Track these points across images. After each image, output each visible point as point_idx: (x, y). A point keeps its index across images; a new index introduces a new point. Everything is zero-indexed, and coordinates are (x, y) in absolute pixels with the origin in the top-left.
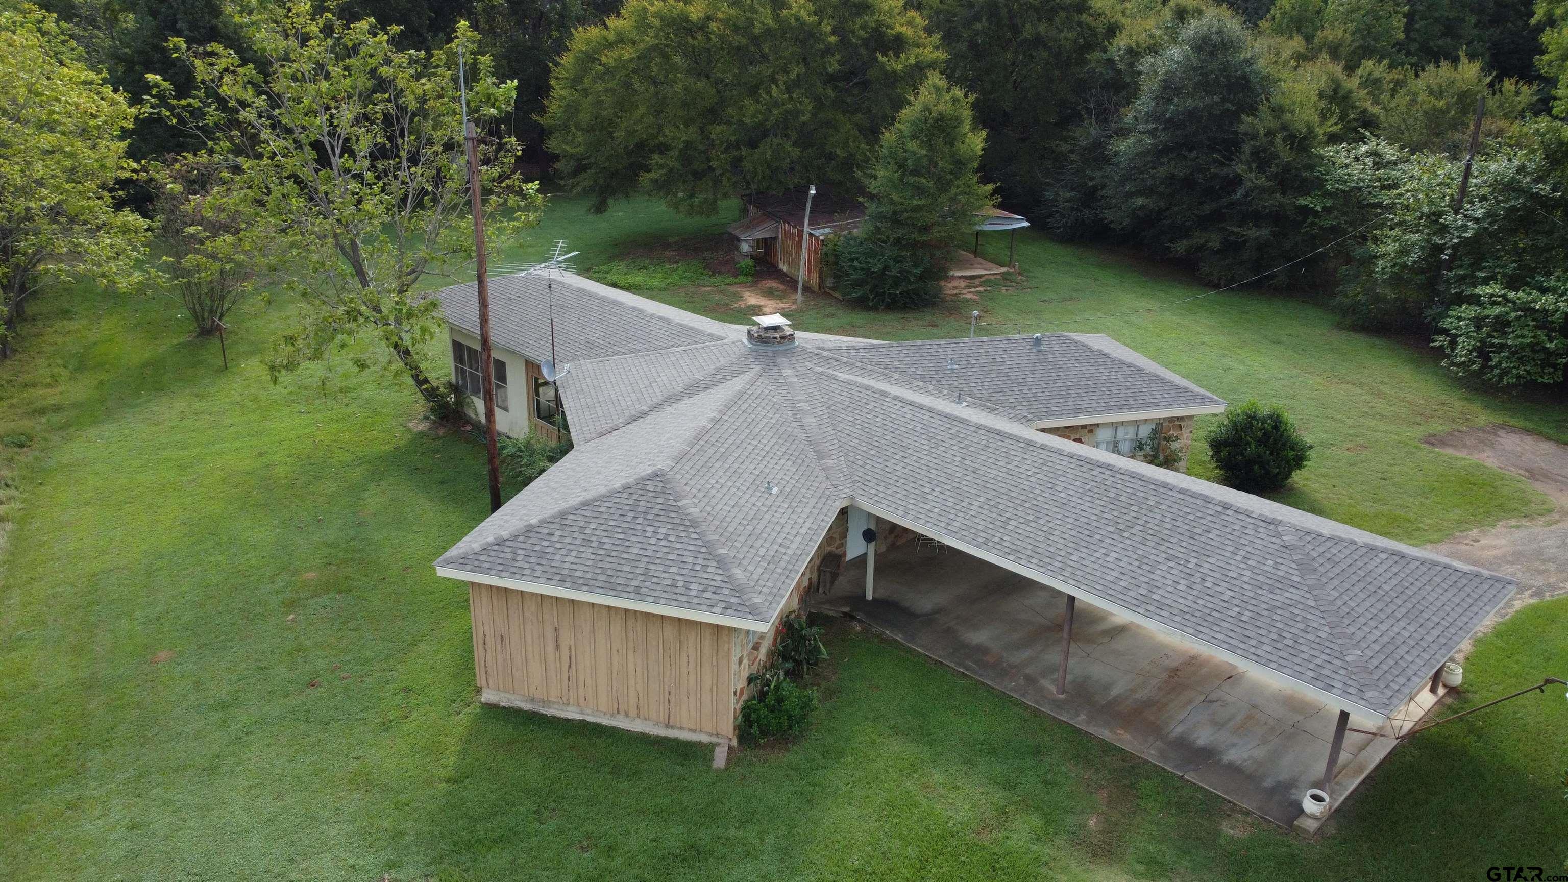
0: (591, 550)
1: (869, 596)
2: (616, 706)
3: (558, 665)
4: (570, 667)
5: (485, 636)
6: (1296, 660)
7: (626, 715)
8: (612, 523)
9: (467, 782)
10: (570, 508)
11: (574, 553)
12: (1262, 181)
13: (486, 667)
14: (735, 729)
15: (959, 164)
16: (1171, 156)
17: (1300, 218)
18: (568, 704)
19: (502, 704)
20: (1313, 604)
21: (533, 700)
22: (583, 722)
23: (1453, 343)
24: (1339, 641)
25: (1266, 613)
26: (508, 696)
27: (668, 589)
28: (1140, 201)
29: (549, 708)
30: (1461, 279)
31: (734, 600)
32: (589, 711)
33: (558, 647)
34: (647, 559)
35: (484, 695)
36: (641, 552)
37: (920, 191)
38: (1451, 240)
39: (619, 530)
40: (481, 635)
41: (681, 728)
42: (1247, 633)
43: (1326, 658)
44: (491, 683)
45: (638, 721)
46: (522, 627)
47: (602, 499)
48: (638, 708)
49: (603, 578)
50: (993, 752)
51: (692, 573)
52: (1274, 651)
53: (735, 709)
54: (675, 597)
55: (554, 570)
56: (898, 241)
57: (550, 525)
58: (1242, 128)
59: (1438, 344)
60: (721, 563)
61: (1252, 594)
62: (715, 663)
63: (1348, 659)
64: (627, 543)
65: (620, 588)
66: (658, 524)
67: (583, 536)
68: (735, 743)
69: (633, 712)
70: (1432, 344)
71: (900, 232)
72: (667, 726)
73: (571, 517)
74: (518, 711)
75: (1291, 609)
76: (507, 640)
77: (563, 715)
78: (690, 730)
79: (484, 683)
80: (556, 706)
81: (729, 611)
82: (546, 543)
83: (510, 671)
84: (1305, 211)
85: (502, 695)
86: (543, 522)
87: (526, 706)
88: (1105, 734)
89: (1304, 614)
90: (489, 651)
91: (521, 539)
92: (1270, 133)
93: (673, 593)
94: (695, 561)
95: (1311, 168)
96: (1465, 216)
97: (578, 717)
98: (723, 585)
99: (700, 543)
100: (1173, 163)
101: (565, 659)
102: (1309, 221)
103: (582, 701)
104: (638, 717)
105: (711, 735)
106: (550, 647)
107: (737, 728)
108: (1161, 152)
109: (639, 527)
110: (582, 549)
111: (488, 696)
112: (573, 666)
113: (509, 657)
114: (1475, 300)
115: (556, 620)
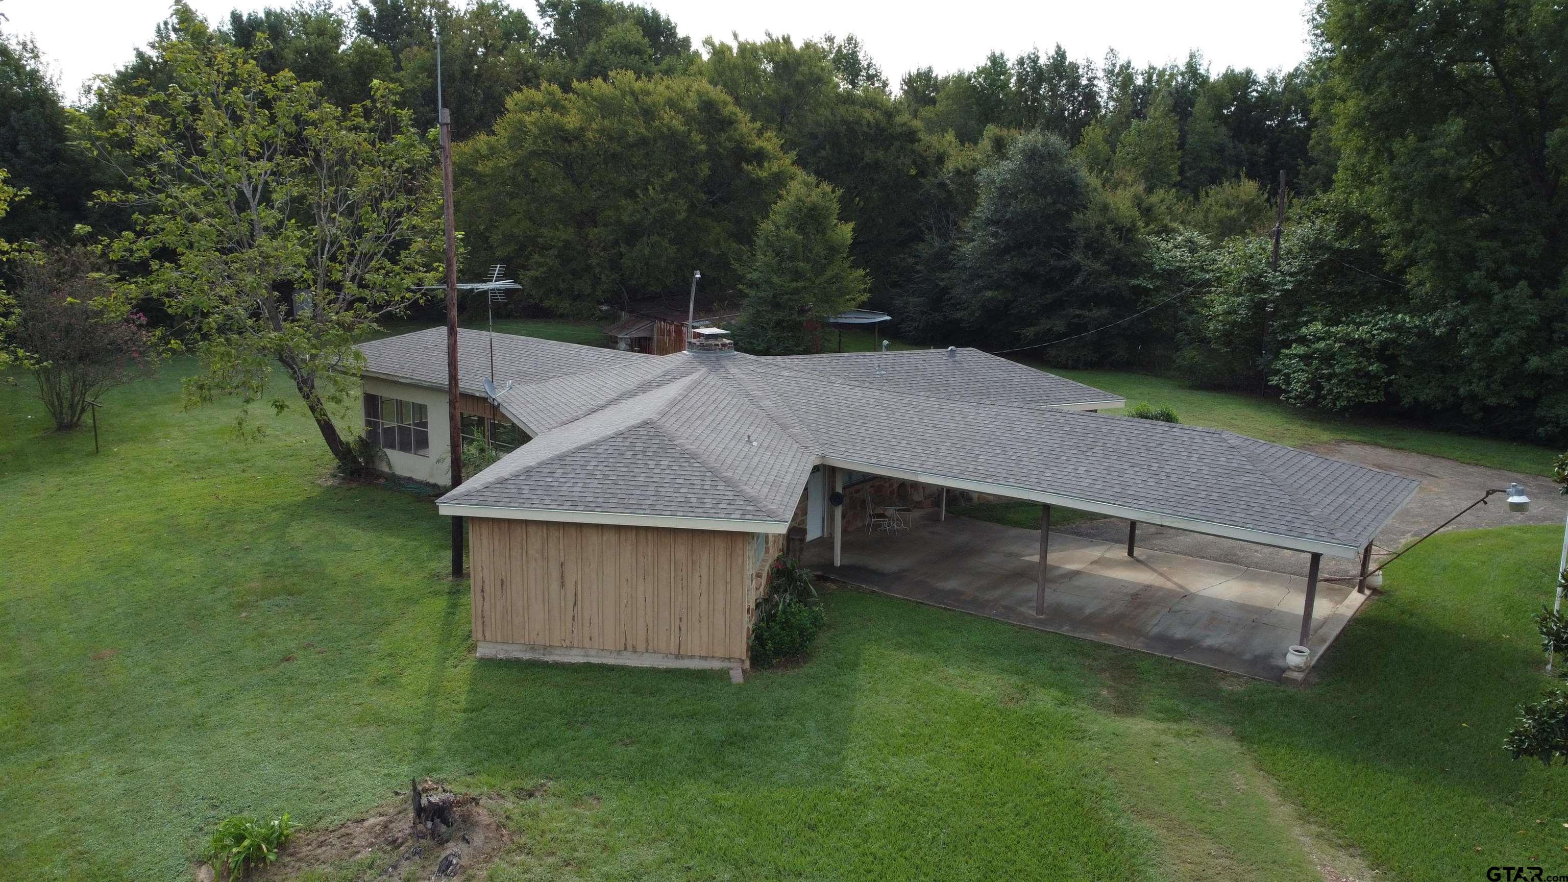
0: (596, 481)
1: (838, 562)
2: (623, 641)
3: (563, 604)
4: (575, 604)
5: (483, 582)
6: (1267, 520)
7: (635, 651)
8: (611, 460)
9: (485, 710)
10: (568, 452)
11: (580, 485)
12: (1097, 266)
13: (483, 617)
14: (747, 651)
15: (833, 250)
16: (1013, 253)
17: (1134, 297)
18: (572, 647)
19: (499, 657)
20: (1270, 482)
21: (533, 648)
22: (589, 666)
23: (1288, 380)
24: (1301, 504)
25: (1231, 492)
26: (505, 647)
27: (683, 504)
28: (989, 294)
29: (550, 654)
30: (1285, 328)
31: (749, 508)
32: (594, 652)
33: (563, 585)
34: (656, 485)
35: (479, 649)
36: (647, 479)
37: (797, 275)
38: (1273, 294)
39: (622, 465)
40: (479, 584)
41: (692, 657)
42: (1219, 507)
43: (1294, 516)
44: (487, 635)
45: (646, 655)
46: (525, 567)
47: (598, 443)
48: (647, 641)
49: (616, 500)
50: (996, 653)
51: (703, 492)
52: (1248, 516)
53: (748, 628)
54: (691, 509)
55: (564, 498)
56: (779, 323)
57: (549, 466)
58: (1073, 225)
59: (1274, 383)
60: (728, 482)
61: (1215, 482)
62: (728, 580)
63: (1312, 514)
64: (632, 474)
65: (635, 507)
66: (659, 459)
67: (585, 472)
68: (747, 665)
69: (641, 647)
70: (1270, 383)
71: (781, 315)
72: (678, 656)
73: (568, 458)
74: (518, 661)
75: (1252, 487)
76: (509, 583)
77: (566, 660)
78: (701, 657)
79: (480, 636)
80: (558, 652)
81: (747, 517)
82: (550, 480)
83: (509, 618)
84: (1139, 291)
85: (499, 647)
86: (540, 465)
87: (526, 656)
88: (1092, 637)
89: (1264, 489)
90: (487, 599)
91: (522, 477)
92: (1099, 227)
93: (687, 507)
94: (703, 483)
95: (1139, 255)
96: (1282, 273)
97: (582, 660)
98: (735, 498)
99: (704, 469)
100: (1015, 259)
101: (570, 597)
102: (1142, 300)
103: (587, 640)
104: (647, 651)
105: (724, 659)
106: (555, 586)
107: (750, 649)
108: (1001, 252)
109: (640, 462)
110: (587, 481)
111: (484, 650)
112: (579, 603)
113: (509, 601)
114: (1302, 340)
115: (562, 554)
